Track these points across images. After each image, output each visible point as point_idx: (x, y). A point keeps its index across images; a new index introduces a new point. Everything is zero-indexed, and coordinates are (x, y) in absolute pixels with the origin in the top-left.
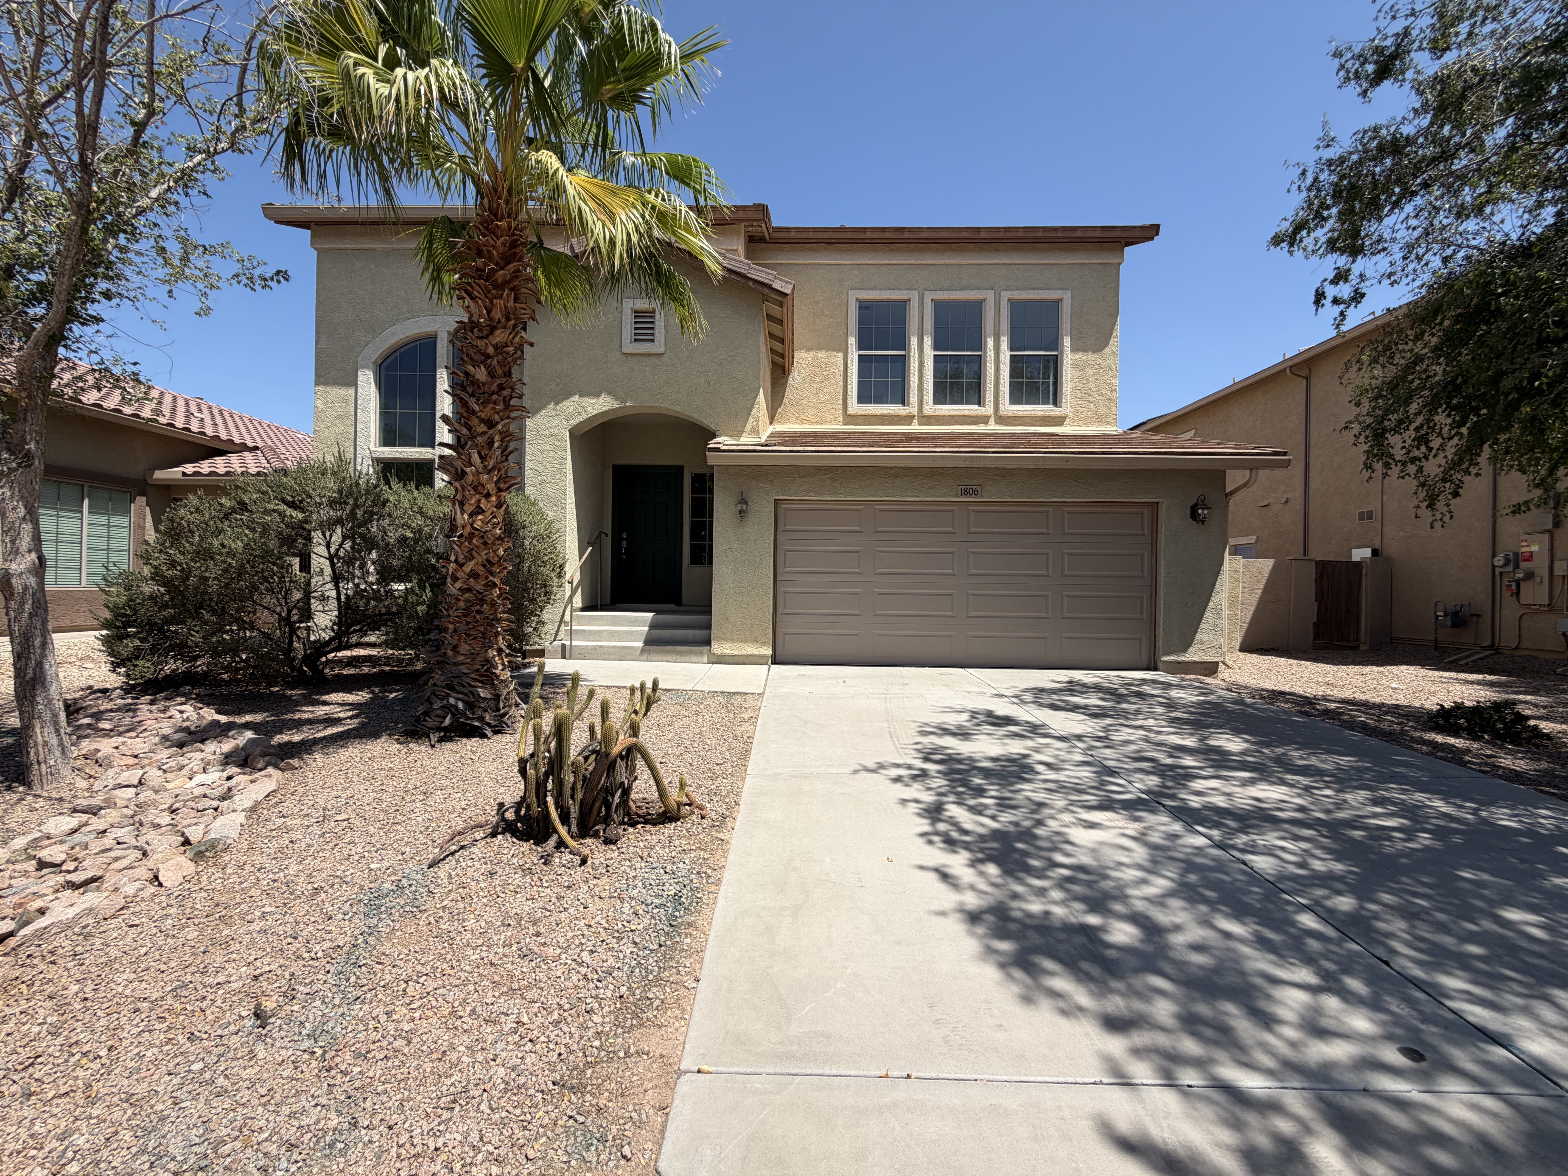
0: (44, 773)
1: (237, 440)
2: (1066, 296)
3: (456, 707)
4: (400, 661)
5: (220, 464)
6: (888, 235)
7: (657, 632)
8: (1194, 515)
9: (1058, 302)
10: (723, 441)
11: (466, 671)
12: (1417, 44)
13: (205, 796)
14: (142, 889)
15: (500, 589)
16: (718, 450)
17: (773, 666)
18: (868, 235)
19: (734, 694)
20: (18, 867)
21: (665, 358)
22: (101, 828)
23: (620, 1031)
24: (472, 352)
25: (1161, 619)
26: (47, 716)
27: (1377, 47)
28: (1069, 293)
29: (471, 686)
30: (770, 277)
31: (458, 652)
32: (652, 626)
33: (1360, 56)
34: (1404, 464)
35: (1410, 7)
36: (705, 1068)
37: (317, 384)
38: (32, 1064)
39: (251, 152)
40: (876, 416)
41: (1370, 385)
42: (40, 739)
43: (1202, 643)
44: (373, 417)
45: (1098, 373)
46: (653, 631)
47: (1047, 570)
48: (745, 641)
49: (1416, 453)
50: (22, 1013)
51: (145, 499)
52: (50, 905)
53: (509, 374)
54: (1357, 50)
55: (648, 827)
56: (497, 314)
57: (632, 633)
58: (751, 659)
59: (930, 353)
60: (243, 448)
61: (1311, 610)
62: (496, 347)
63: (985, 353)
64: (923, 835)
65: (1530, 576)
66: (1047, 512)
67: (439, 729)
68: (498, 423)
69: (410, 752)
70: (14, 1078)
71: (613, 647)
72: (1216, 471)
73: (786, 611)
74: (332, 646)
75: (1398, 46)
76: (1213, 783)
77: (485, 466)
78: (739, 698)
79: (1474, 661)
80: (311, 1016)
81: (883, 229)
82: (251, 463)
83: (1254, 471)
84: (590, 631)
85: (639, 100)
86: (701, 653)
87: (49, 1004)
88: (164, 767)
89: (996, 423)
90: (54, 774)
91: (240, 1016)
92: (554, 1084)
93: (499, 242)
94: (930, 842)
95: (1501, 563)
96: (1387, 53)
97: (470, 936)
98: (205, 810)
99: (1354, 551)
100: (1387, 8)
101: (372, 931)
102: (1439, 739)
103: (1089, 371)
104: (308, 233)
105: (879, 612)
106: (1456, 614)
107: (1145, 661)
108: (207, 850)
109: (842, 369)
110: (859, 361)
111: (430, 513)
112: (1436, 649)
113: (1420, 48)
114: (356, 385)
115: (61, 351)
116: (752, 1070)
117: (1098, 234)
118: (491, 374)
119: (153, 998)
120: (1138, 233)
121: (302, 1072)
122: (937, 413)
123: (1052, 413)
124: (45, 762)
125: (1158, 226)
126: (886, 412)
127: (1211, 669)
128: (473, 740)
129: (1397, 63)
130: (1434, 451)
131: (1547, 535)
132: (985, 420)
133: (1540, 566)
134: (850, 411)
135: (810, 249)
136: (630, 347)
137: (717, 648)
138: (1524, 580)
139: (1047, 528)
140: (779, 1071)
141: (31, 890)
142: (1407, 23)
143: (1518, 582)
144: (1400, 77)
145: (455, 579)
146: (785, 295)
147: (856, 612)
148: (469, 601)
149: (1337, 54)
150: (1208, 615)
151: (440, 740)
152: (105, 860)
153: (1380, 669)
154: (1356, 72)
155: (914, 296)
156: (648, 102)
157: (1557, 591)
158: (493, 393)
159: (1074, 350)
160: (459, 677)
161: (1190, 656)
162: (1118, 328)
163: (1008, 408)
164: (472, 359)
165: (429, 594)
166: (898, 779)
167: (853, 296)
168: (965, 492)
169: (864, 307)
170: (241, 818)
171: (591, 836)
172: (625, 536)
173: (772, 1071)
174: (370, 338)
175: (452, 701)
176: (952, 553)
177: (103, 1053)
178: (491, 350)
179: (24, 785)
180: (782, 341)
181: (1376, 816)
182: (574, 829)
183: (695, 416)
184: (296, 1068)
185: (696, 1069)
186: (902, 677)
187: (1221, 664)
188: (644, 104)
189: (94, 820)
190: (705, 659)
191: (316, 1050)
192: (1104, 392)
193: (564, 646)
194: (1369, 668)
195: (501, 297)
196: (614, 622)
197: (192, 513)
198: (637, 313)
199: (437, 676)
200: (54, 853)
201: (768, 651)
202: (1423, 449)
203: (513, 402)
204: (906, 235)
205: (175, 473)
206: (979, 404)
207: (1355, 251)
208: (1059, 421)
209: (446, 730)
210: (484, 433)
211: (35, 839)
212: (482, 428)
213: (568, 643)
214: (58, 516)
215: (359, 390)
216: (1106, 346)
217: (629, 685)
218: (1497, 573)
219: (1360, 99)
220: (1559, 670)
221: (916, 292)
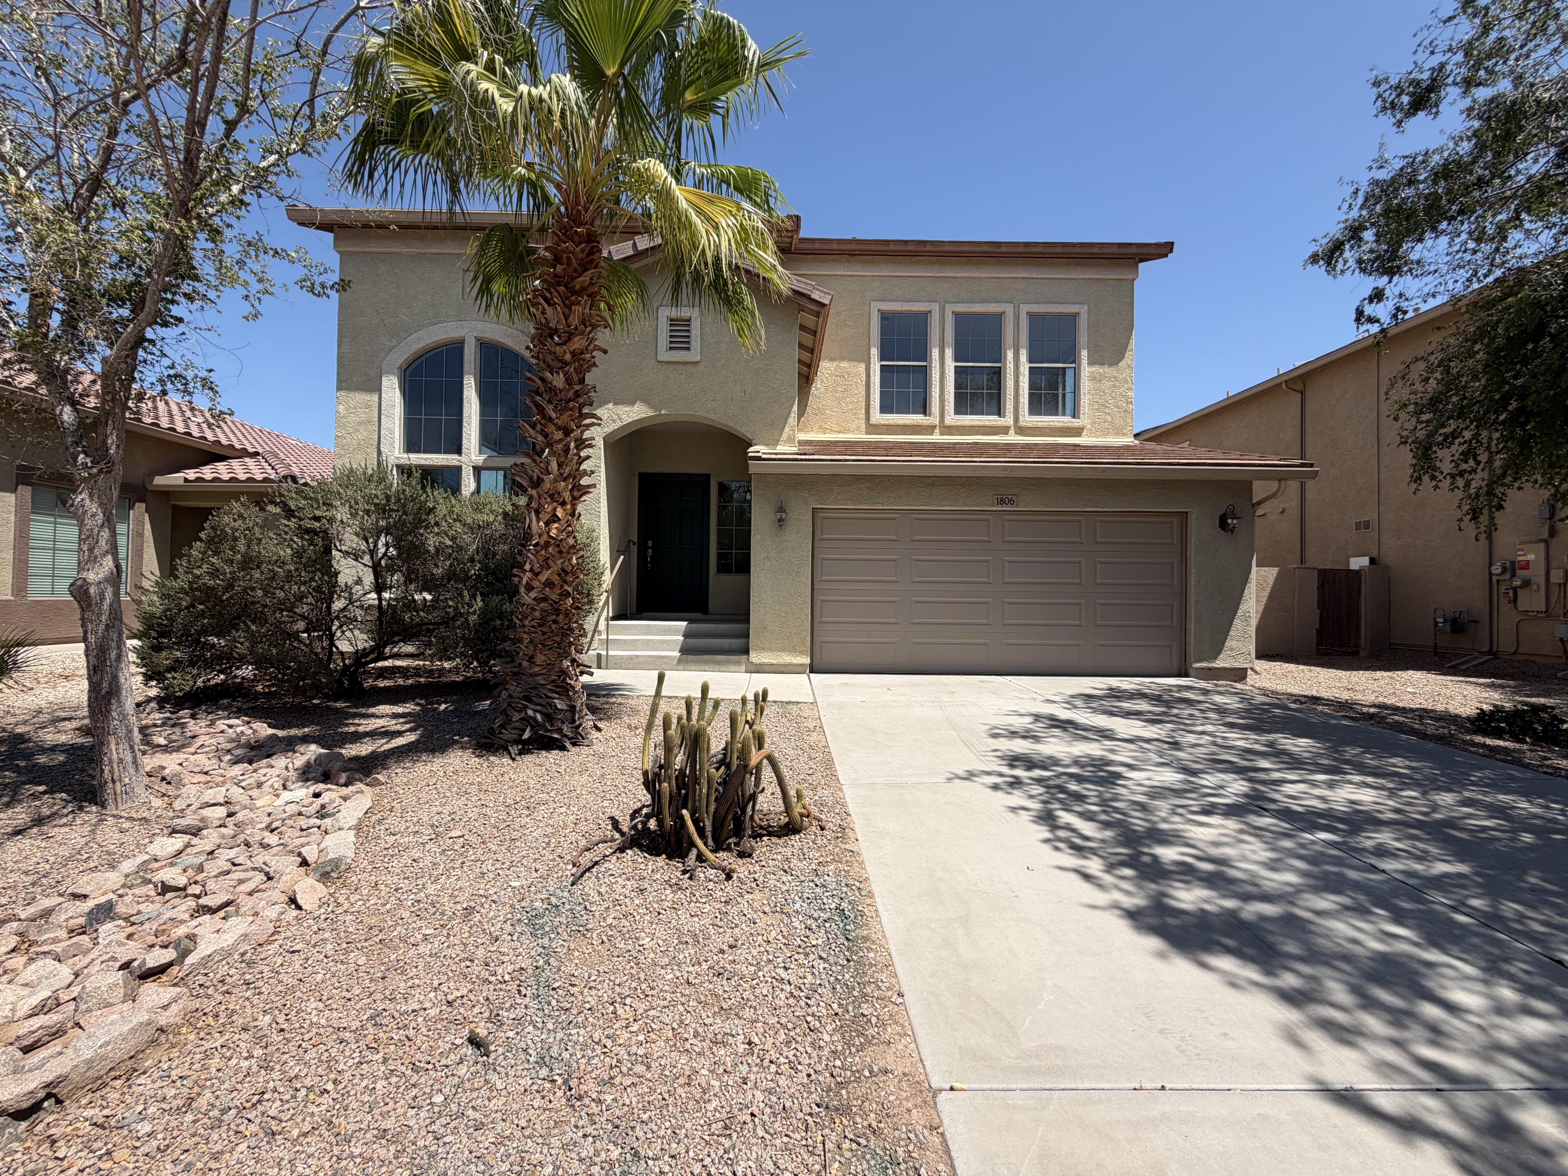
0: (119, 792)
1: (238, 446)
2: (1083, 310)
3: (535, 719)
4: (430, 673)
5: (222, 470)
6: (911, 248)
7: (692, 641)
8: (1223, 525)
9: (1075, 316)
10: (759, 449)
11: (542, 682)
12: (1451, 79)
13: (300, 814)
14: (283, 913)
15: (573, 598)
16: (759, 459)
17: (812, 675)
18: (891, 247)
19: (787, 703)
20: (137, 891)
21: (701, 367)
22: (209, 848)
23: (853, 1050)
24: (549, 358)
25: (1192, 627)
26: (122, 732)
27: (1414, 80)
28: (1086, 307)
29: (548, 697)
30: (809, 287)
31: (534, 663)
32: (687, 635)
33: (1397, 87)
34: (1453, 476)
35: (1448, 43)
36: (957, 1085)
37: (338, 389)
38: (259, 1101)
39: (319, 153)
40: (898, 425)
41: (1409, 400)
42: (115, 756)
43: (1232, 650)
44: (397, 423)
45: (1114, 386)
46: (689, 640)
47: (1080, 578)
48: (783, 650)
49: (1464, 466)
50: (222, 1046)
51: (144, 505)
52: (196, 931)
53: (582, 381)
54: (1393, 81)
55: (774, 839)
56: (575, 321)
57: (666, 642)
58: (789, 668)
59: (951, 365)
60: (244, 453)
61: (1313, 616)
62: (573, 353)
63: (1005, 364)
64: (1046, 841)
65: (1526, 583)
66: (1079, 521)
67: (517, 742)
68: (573, 430)
69: (492, 766)
70: (249, 1116)
71: (649, 656)
72: (1244, 481)
73: (824, 619)
74: (372, 656)
75: (1434, 80)
76: (1301, 787)
77: (561, 474)
78: (795, 708)
79: (1474, 666)
80: (530, 1042)
81: (906, 242)
82: (256, 470)
83: (1283, 482)
84: (625, 641)
85: (713, 109)
86: (739, 663)
87: (245, 1036)
88: (243, 784)
89: (1016, 433)
90: (128, 793)
91: (453, 1044)
92: (818, 1106)
93: (578, 249)
94: (1057, 849)
95: (1499, 571)
96: (1424, 85)
97: (652, 955)
98: (309, 828)
99: (1351, 560)
100: (1426, 42)
101: (547, 953)
102: (1489, 741)
103: (1107, 384)
104: (331, 236)
105: (916, 620)
106: (1454, 621)
107: (1175, 666)
108: (332, 871)
109: (864, 379)
110: (881, 371)
111: (469, 521)
112: (1436, 654)
113: (1455, 83)
114: (379, 391)
115: (141, 352)
116: (1005, 1086)
117: (1115, 250)
118: (569, 381)
119: (354, 1028)
120: (1152, 250)
121: (550, 1101)
122: (958, 423)
123: (1070, 425)
124: (120, 781)
125: (1172, 244)
126: (908, 422)
127: (1240, 675)
128: (554, 752)
129: (1432, 95)
130: (1482, 465)
131: (1542, 545)
132: (1005, 430)
133: (1537, 574)
134: (873, 421)
135: (832, 260)
136: (665, 355)
137: (755, 657)
138: (1521, 587)
139: (1080, 537)
140: (1033, 1086)
141: (166, 917)
142: (1444, 59)
143: (1515, 590)
144: (1434, 110)
145: (529, 588)
146: (824, 305)
147: (893, 620)
148: (546, 611)
149: (1377, 84)
150: (1236, 622)
151: (520, 754)
152: (232, 883)
153: (1390, 674)
154: (1392, 102)
155: (935, 308)
156: (721, 111)
157: (1554, 598)
158: (570, 400)
159: (1091, 363)
160: (536, 688)
161: (1221, 663)
162: (1133, 342)
163: (1028, 419)
164: (549, 366)
165: (480, 604)
166: (996, 787)
167: (876, 306)
168: (1002, 502)
169: (886, 318)
170: (351, 836)
171: (724, 850)
172: (650, 544)
173: (1025, 1086)
174: (394, 342)
175: (530, 713)
176: (987, 561)
177: (330, 1086)
178: (568, 357)
179: (96, 804)
180: (812, 351)
181: (1470, 816)
182: (710, 842)
183: (731, 424)
184: (543, 1098)
185: (948, 1087)
186: (945, 685)
187: (1249, 672)
188: (718, 113)
189: (195, 841)
190: (743, 668)
191: (556, 1078)
192: (1120, 403)
193: (599, 656)
194: (1379, 674)
195: (579, 303)
196: (648, 631)
197: (235, 520)
198: (673, 321)
199: (512, 688)
200: (173, 876)
201: (806, 660)
202: (1472, 463)
203: (585, 410)
204: (929, 248)
205: (176, 479)
206: (999, 415)
207: (1391, 272)
208: (1077, 432)
209: (525, 743)
210: (561, 440)
211: (145, 862)
212: (559, 435)
213: (604, 653)
214: (55, 523)
215: (383, 395)
216: (1122, 359)
217: (685, 695)
218: (1494, 581)
219: (1395, 129)
220: (1560, 675)
221: (937, 305)
